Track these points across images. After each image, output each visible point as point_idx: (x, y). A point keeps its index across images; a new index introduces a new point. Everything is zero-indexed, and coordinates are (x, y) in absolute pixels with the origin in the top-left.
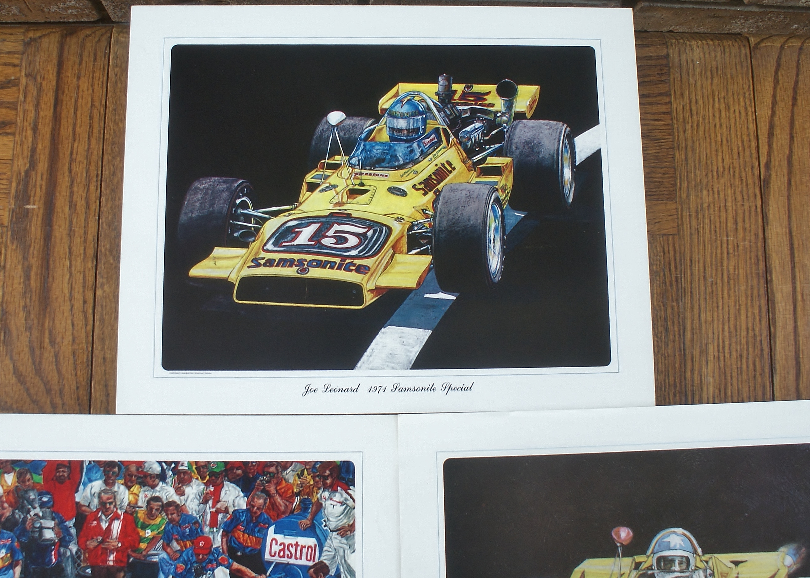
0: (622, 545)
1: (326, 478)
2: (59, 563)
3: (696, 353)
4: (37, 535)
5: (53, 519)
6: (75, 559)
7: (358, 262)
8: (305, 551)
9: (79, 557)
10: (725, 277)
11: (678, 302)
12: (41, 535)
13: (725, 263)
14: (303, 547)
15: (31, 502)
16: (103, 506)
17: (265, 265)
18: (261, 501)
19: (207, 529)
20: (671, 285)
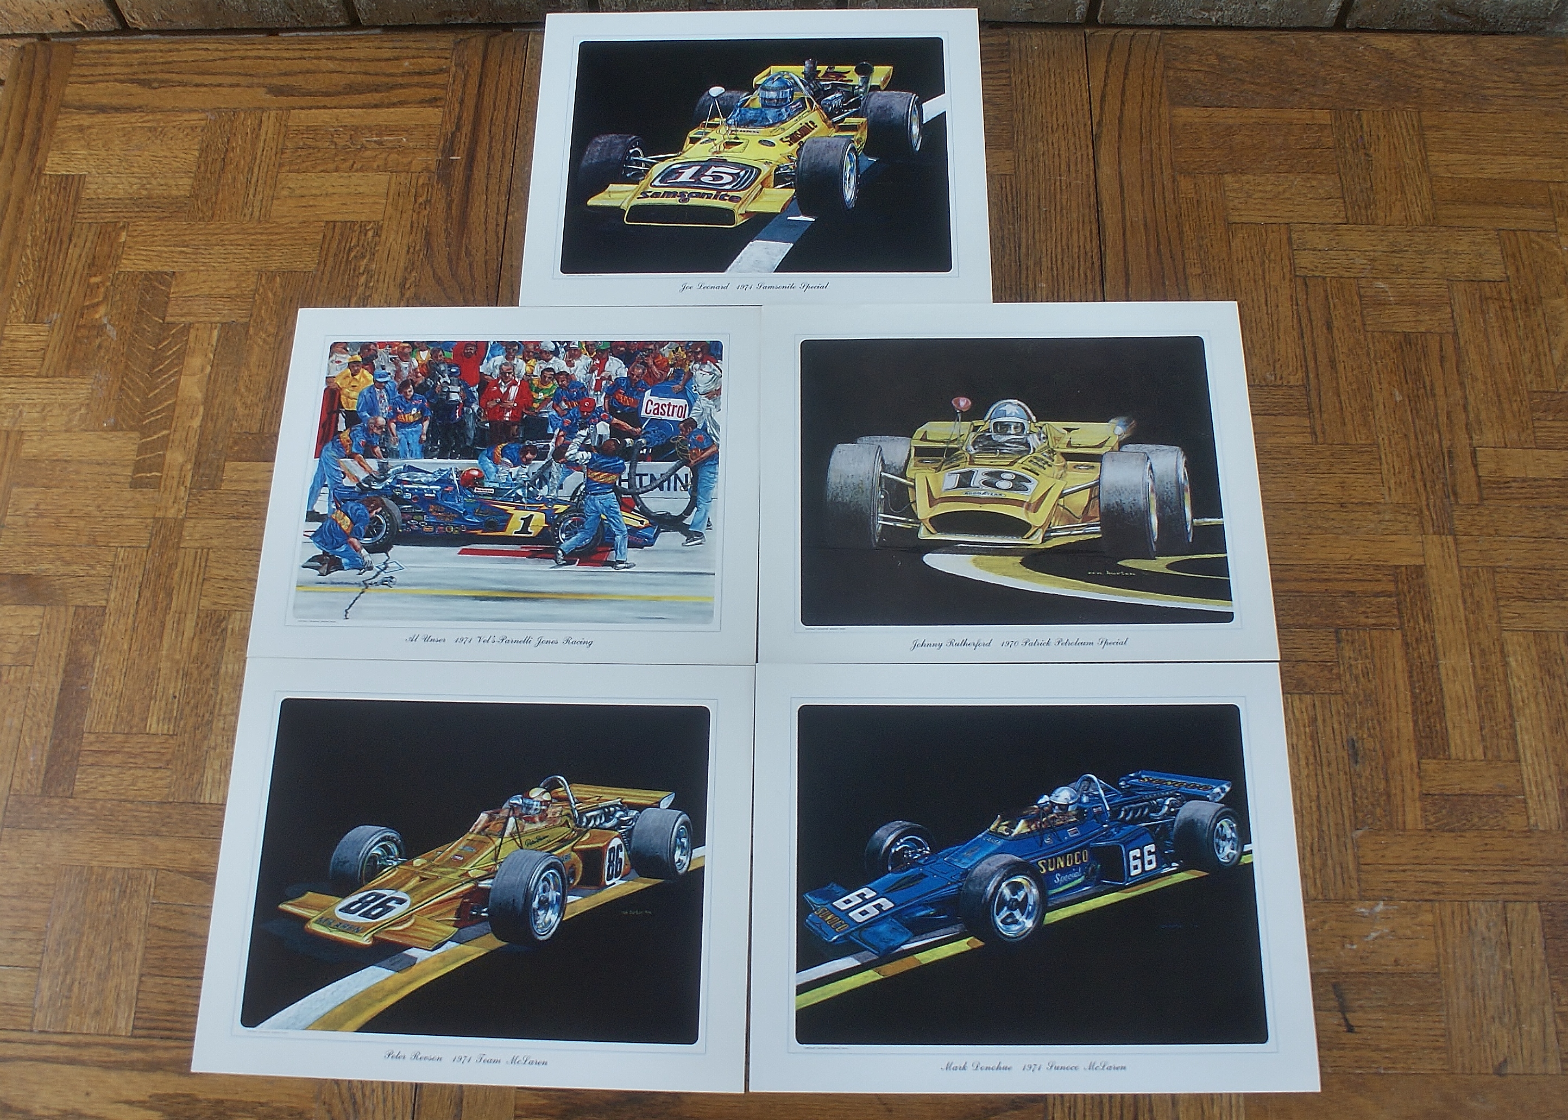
0: (961, 412)
1: (698, 353)
2: (462, 419)
3: (1031, 263)
4: (444, 397)
5: (459, 385)
6: (476, 416)
7: (730, 194)
8: (676, 409)
9: (480, 415)
10: (1058, 208)
11: (1013, 225)
12: (448, 397)
13: (1058, 196)
14: (674, 406)
15: (442, 373)
16: (503, 375)
17: (652, 196)
18: (640, 371)
19: (592, 393)
20: (1008, 213)
